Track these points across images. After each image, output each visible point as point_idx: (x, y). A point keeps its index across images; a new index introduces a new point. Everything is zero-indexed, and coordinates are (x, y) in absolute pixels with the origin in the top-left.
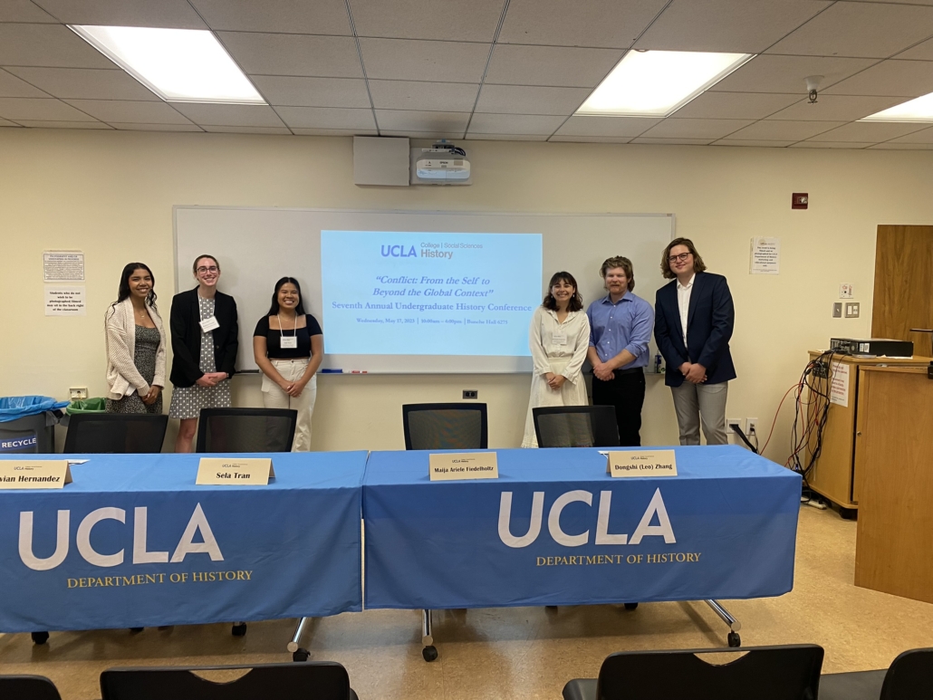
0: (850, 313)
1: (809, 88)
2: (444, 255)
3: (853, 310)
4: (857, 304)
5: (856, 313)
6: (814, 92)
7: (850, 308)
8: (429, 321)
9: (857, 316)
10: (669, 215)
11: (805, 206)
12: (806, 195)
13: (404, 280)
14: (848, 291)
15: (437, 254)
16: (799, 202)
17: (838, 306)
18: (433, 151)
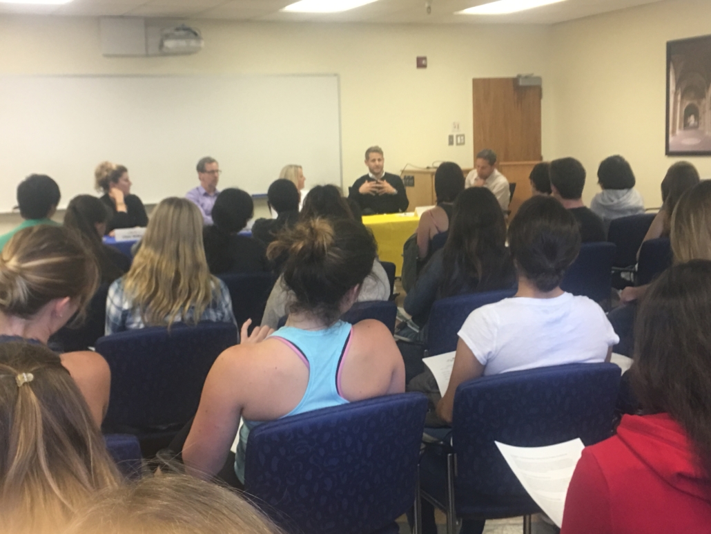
0: (459, 141)
1: (427, 5)
3: (461, 140)
4: (463, 135)
5: (462, 141)
6: (429, 8)
7: (459, 138)
9: (463, 143)
10: (336, 75)
11: (425, 66)
12: (425, 58)
14: (456, 126)
16: (421, 63)
17: (451, 138)
18: (177, 33)
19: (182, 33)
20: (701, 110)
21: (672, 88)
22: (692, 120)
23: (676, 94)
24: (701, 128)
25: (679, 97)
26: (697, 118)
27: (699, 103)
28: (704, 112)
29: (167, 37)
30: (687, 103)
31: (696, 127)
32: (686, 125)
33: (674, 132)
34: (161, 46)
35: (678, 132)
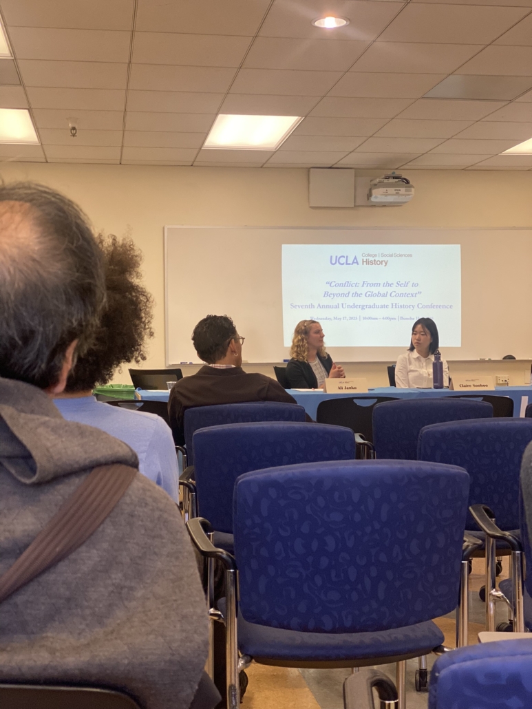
2: (381, 262)
8: (370, 318)
13: (348, 284)
15: (375, 262)
18: (386, 181)
19: (391, 180)
29: (376, 186)
34: (370, 195)
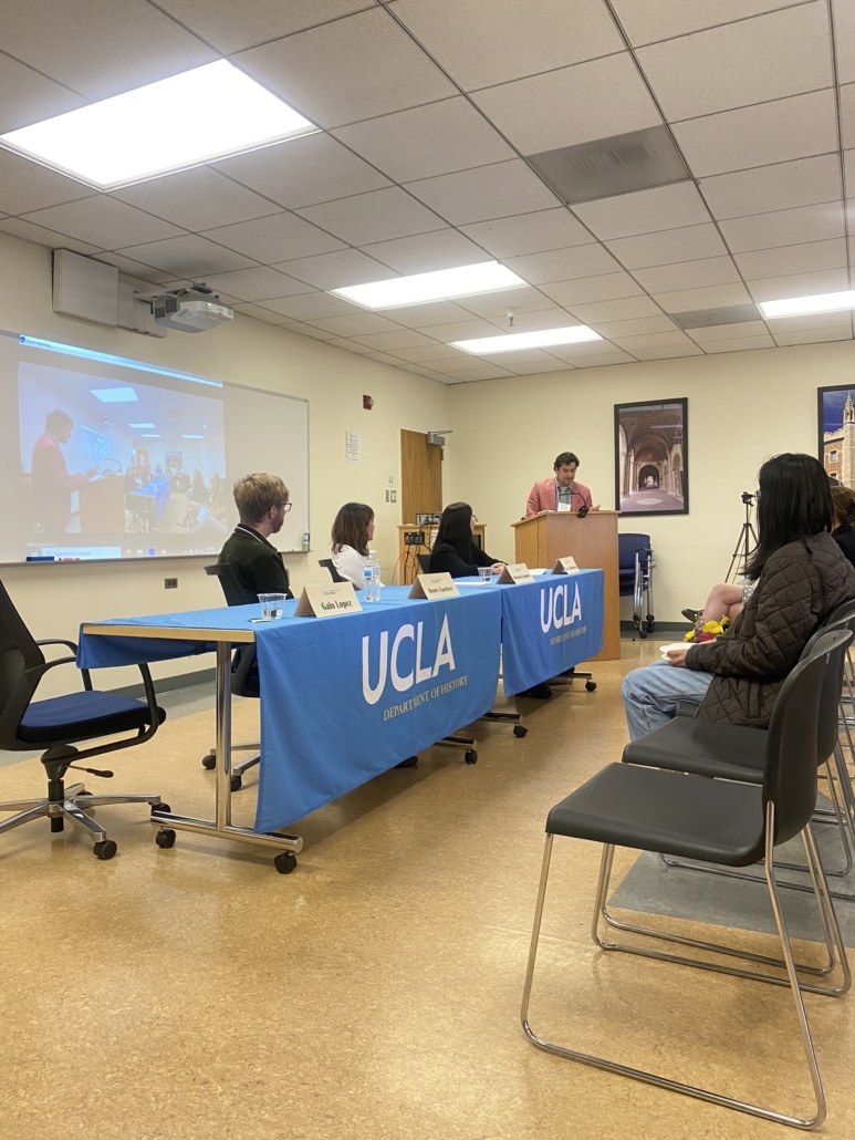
0: (393, 498)
4: (395, 492)
5: (395, 500)
7: (392, 495)
10: (306, 401)
11: (370, 407)
12: (370, 398)
14: (391, 481)
16: (367, 403)
17: (387, 492)
20: (662, 471)
21: (623, 449)
22: (650, 479)
23: (627, 456)
24: (662, 488)
25: (632, 459)
26: (657, 477)
27: (659, 464)
28: (665, 473)
30: (643, 464)
31: (653, 488)
32: (642, 485)
33: (626, 493)
35: (631, 493)
